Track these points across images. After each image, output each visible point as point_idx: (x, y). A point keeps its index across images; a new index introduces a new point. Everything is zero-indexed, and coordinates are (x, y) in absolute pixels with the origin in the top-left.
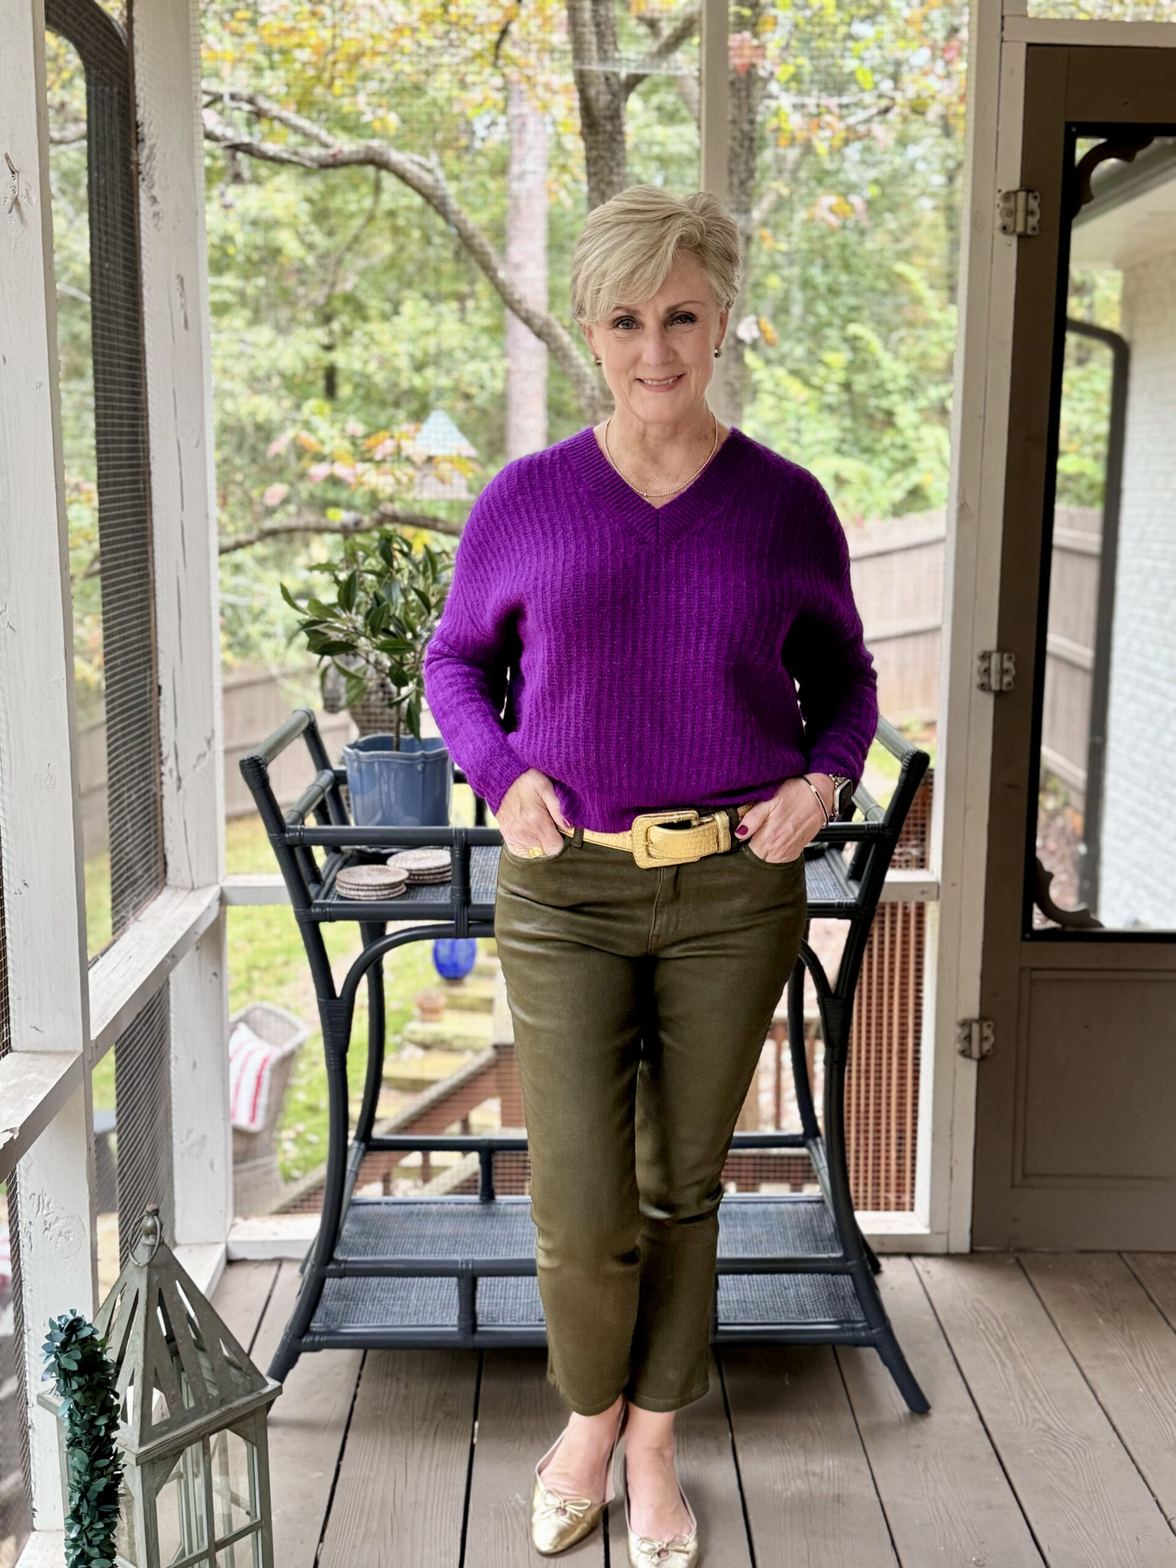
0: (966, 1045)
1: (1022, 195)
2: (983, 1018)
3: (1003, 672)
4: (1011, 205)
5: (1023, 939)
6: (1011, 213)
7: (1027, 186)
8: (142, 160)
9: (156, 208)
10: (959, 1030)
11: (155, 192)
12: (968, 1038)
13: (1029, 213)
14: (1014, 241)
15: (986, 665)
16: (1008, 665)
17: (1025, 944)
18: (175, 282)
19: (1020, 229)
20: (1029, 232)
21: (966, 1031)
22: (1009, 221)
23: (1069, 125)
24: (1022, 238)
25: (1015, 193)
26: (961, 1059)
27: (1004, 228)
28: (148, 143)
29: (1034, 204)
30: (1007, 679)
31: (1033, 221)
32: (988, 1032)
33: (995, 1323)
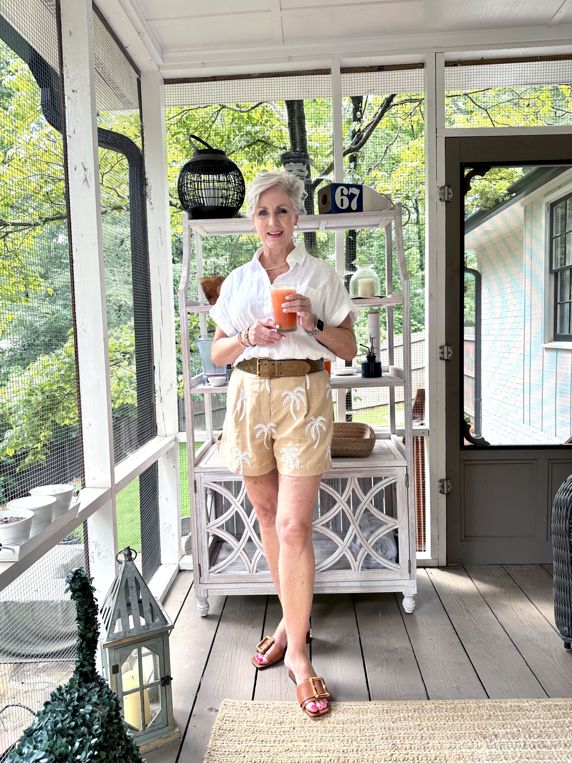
0: (442, 489)
1: (446, 187)
2: (447, 479)
3: (448, 353)
4: (443, 191)
5: (461, 449)
6: (444, 194)
7: (448, 185)
8: (147, 191)
9: (152, 206)
10: (439, 483)
11: (151, 201)
12: (442, 486)
13: (449, 194)
14: (444, 203)
15: (442, 350)
16: (450, 350)
17: (462, 451)
18: (158, 230)
19: (446, 199)
20: (450, 200)
21: (441, 484)
22: (442, 197)
23: (461, 164)
24: (447, 202)
25: (444, 187)
26: (440, 494)
27: (441, 199)
28: (149, 185)
29: (450, 191)
30: (450, 355)
31: (450, 196)
32: (449, 484)
33: (457, 592)
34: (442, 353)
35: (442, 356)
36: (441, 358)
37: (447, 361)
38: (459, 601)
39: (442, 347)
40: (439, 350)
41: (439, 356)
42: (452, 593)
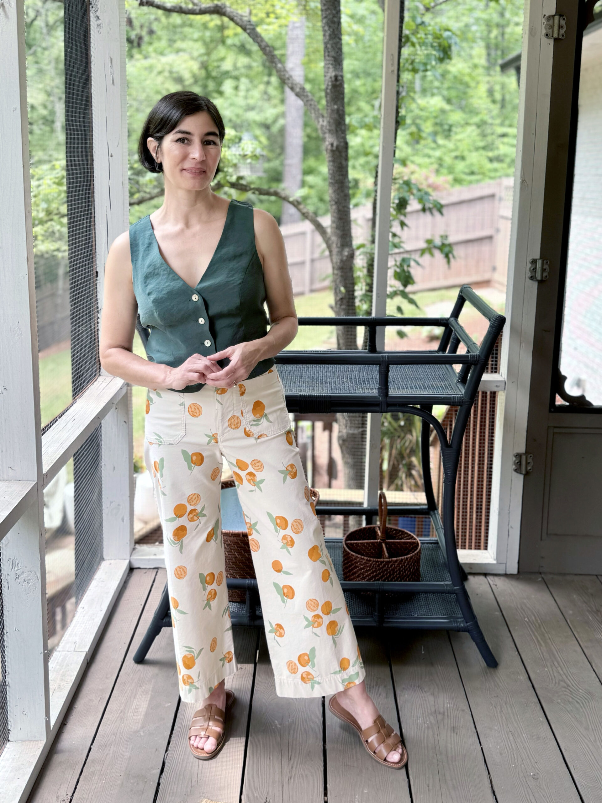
0: (518, 467)
1: (557, 17)
2: (528, 453)
3: (543, 270)
4: (551, 23)
5: (550, 411)
6: (551, 27)
7: (560, 13)
9: (99, 22)
10: (514, 459)
11: (98, 14)
12: (520, 463)
13: (560, 27)
14: (552, 42)
15: (534, 266)
17: (551, 413)
18: (108, 61)
19: (556, 35)
20: (561, 37)
21: (518, 459)
22: (550, 31)
24: (556, 40)
25: (553, 16)
26: (515, 474)
27: (547, 35)
29: (563, 23)
30: (545, 274)
31: (562, 31)
32: (528, 460)
33: (533, 618)
34: (534, 270)
35: (534, 274)
36: (532, 278)
37: (541, 283)
38: (536, 634)
39: (534, 262)
40: (529, 265)
41: (529, 274)
42: (526, 619)
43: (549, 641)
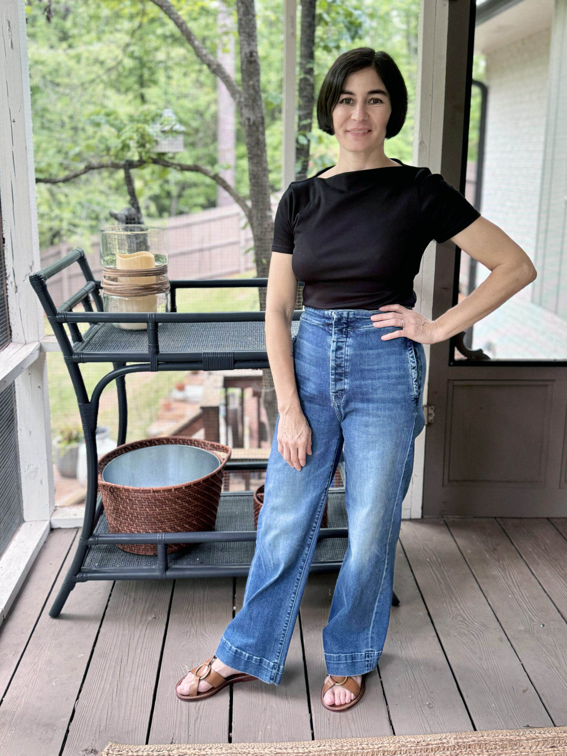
2: (429, 405)
5: (449, 365)
17: (451, 367)
32: (431, 411)
33: (434, 558)
38: (437, 572)
42: (428, 559)
43: (448, 578)
